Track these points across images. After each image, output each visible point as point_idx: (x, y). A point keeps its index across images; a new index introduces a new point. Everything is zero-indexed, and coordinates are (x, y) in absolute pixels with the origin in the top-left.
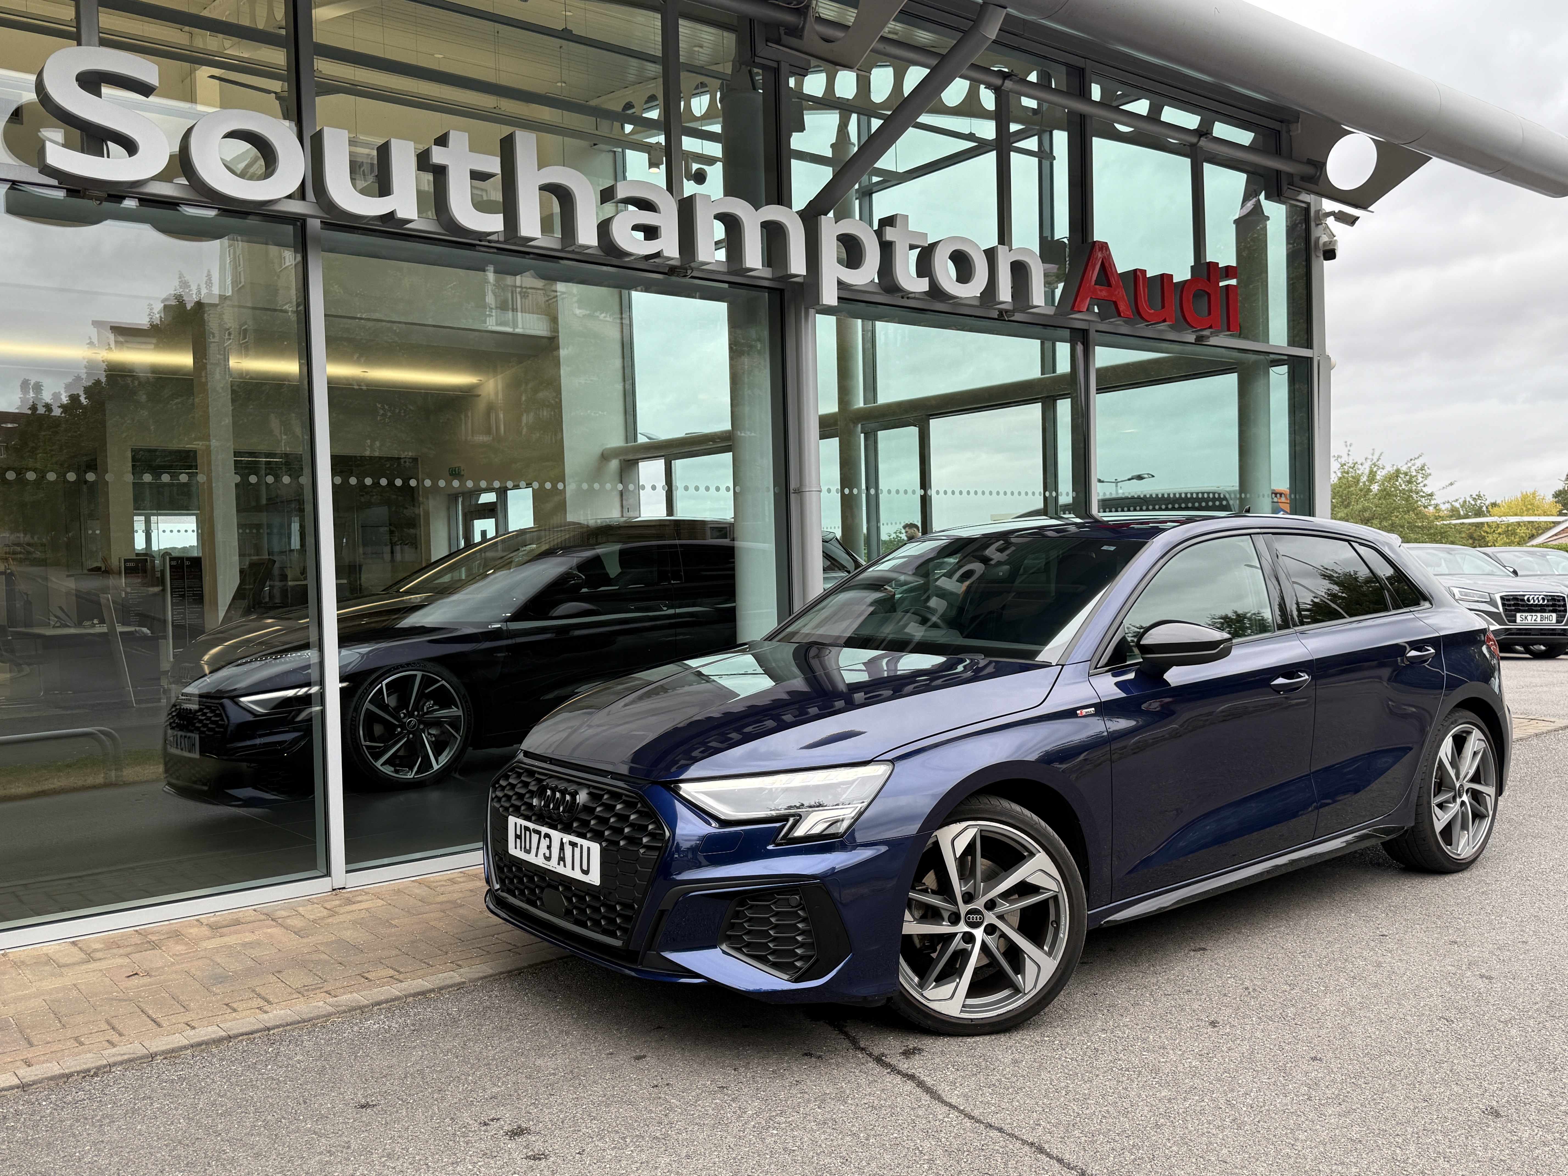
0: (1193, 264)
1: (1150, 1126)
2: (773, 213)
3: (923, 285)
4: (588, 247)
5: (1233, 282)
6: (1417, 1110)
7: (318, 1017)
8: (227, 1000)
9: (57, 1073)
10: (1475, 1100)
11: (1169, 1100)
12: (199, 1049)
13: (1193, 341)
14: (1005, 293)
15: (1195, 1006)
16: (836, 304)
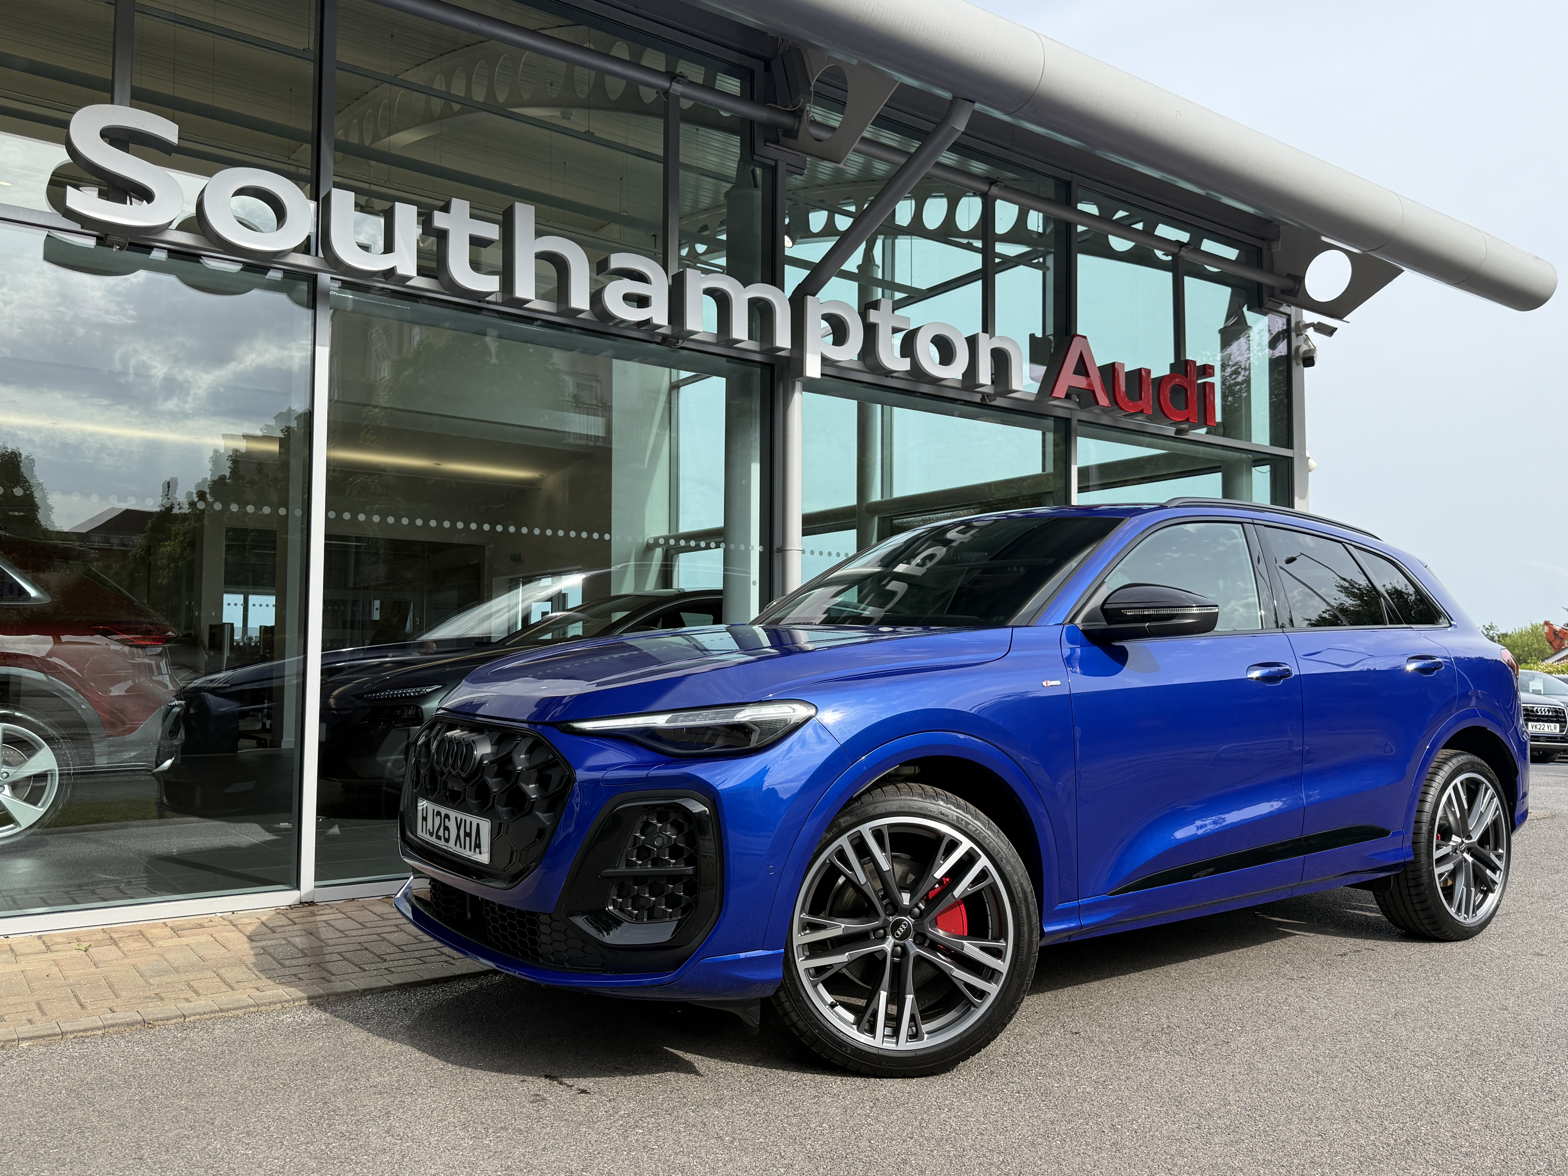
0: (1172, 361)
1: (1025, 1144)
2: (761, 290)
3: (905, 365)
4: (581, 311)
6: (1308, 1144)
10: (1372, 1138)
13: (1175, 435)
15: (1105, 1037)
16: (820, 380)
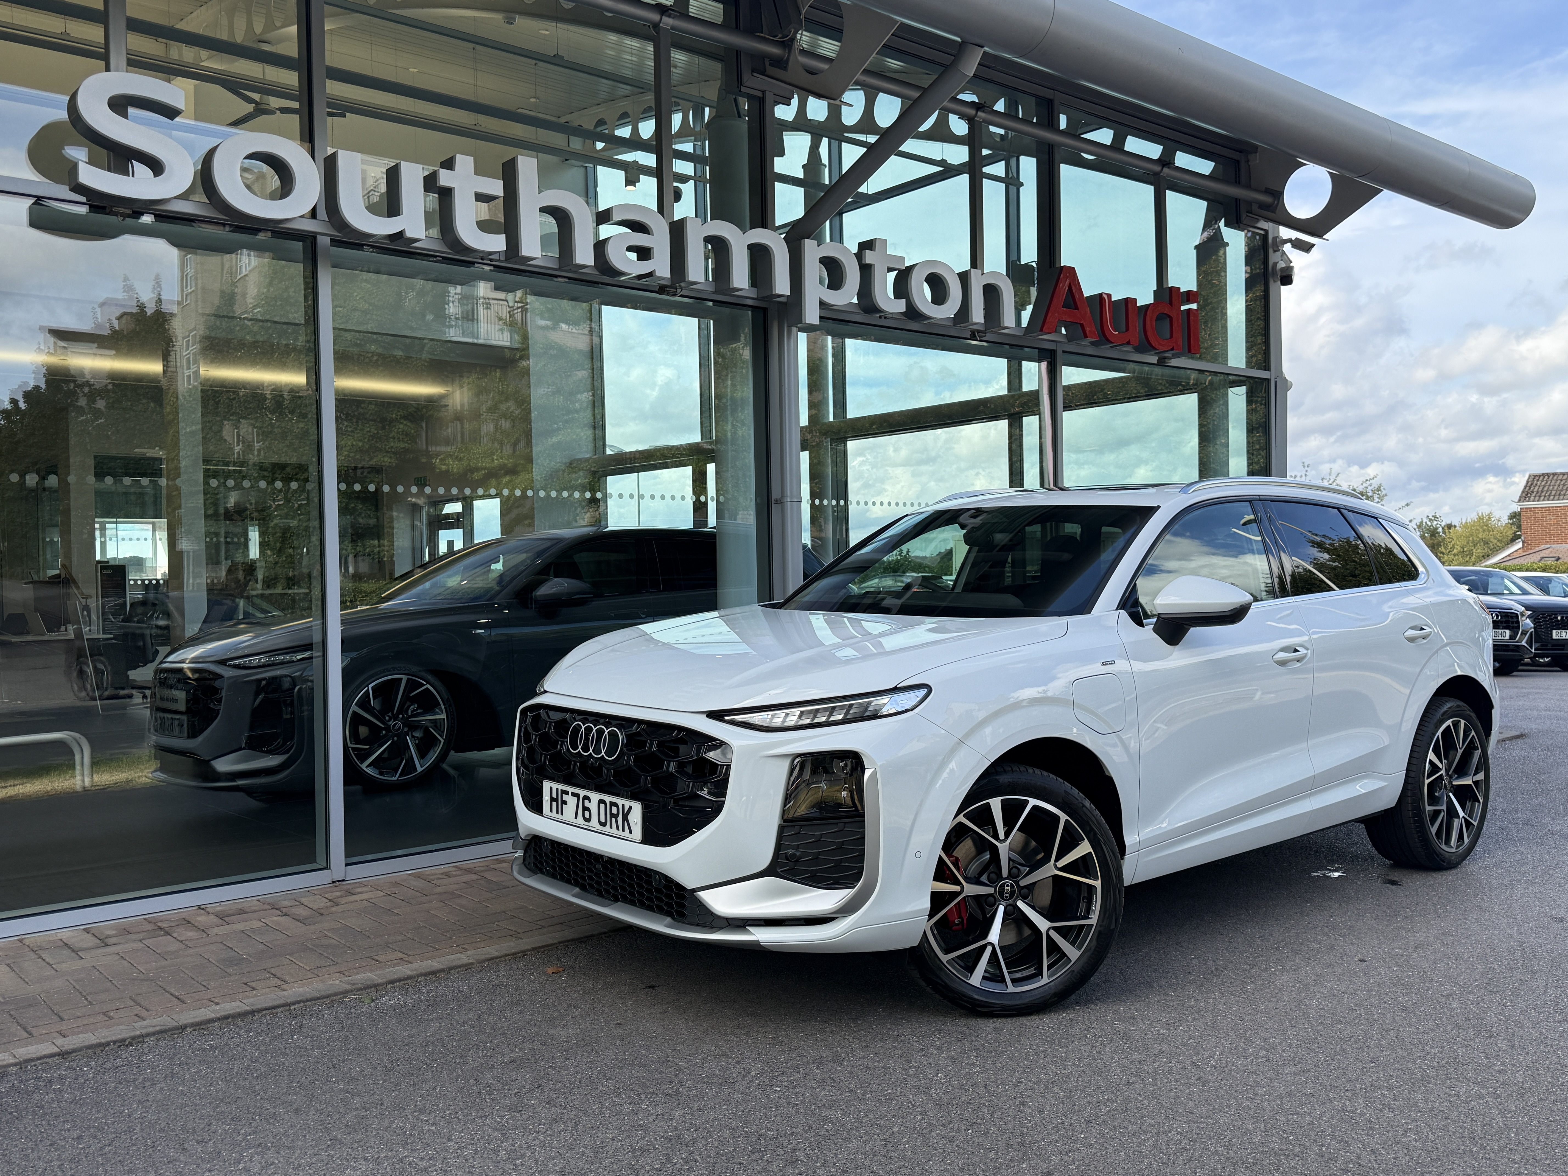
0: (1155, 288)
2: (759, 236)
3: (900, 306)
4: (585, 267)
5: (1194, 306)
7: (336, 994)
8: (245, 980)
9: (95, 1042)
11: (1140, 1062)
12: (225, 1021)
13: (1156, 362)
14: (978, 315)
16: (818, 323)
